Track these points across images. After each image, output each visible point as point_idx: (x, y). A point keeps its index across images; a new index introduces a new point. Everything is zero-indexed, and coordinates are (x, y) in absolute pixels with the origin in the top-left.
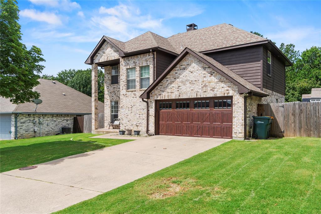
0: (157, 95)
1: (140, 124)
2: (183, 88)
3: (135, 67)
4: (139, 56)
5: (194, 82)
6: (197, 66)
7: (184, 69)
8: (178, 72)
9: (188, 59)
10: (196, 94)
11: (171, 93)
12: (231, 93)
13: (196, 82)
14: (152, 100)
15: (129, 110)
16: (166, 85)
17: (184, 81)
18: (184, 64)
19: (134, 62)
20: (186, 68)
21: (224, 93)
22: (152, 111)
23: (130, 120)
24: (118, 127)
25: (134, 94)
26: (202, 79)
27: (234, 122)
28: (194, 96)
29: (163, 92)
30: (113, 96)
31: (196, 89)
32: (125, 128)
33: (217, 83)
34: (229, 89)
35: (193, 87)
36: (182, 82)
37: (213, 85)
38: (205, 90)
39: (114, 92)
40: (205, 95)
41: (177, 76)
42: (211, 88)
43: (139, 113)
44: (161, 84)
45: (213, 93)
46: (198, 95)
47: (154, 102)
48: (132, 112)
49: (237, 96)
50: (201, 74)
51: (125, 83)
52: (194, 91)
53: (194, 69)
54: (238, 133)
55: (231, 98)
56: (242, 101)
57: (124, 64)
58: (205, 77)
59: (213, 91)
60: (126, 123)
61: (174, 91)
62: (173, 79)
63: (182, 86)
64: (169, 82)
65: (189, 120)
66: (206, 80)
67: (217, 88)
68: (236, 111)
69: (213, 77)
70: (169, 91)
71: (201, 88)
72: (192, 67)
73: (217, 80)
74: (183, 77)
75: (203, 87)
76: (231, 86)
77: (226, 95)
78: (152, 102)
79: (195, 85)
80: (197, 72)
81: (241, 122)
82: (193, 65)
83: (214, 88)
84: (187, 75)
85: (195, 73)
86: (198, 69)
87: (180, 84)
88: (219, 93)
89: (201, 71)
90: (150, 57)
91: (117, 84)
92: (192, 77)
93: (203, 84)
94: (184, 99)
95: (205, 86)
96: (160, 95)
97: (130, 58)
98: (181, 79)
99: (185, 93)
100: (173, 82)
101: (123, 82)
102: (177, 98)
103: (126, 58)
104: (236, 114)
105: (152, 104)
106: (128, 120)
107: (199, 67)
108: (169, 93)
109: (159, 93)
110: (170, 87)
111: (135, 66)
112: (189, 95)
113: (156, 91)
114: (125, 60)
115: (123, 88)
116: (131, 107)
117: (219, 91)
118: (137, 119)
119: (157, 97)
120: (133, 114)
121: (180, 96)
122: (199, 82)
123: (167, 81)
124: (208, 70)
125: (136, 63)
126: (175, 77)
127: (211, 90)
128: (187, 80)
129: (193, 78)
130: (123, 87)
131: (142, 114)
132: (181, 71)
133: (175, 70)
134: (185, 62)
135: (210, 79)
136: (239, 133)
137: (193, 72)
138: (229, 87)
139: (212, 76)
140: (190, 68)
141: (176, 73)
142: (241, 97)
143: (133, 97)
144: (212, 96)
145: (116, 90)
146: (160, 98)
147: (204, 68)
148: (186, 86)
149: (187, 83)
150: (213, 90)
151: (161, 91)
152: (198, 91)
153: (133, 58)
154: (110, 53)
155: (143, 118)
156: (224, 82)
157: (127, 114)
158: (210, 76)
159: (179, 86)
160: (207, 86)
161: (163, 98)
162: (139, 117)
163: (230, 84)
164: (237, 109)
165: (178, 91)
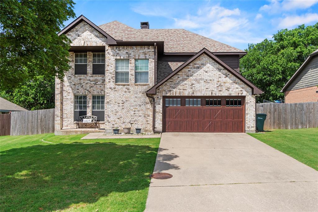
0: (166, 91)
1: (135, 121)
2: (197, 86)
3: (129, 59)
4: (134, 47)
5: (209, 82)
6: (212, 67)
7: (198, 68)
8: (192, 70)
9: (202, 59)
10: (211, 92)
11: (183, 90)
12: (244, 93)
13: (210, 81)
14: (159, 96)
15: (119, 106)
16: (177, 81)
17: (198, 79)
18: (198, 63)
19: (127, 53)
20: (200, 67)
21: (239, 93)
22: (159, 108)
23: (121, 117)
24: (86, 125)
25: (126, 88)
26: (217, 79)
27: (247, 118)
28: (209, 94)
29: (174, 88)
30: (78, 89)
31: (211, 88)
32: (112, 126)
33: (231, 84)
34: (243, 90)
35: (208, 85)
36: (196, 80)
37: (228, 85)
38: (220, 90)
39: (81, 84)
40: (220, 94)
41: (190, 74)
42: (227, 88)
43: (134, 110)
44: (171, 80)
45: (228, 93)
46: (213, 93)
47: (162, 98)
48: (123, 109)
49: (249, 96)
50: (216, 75)
51: (113, 76)
52: (209, 89)
53: (209, 69)
54: (250, 127)
55: (244, 97)
56: (253, 100)
57: (112, 53)
58: (220, 77)
59: (228, 91)
60: (115, 121)
61: (186, 88)
62: (186, 76)
63: (196, 84)
64: (181, 79)
65: (200, 117)
66: (221, 80)
67: (232, 88)
68: (249, 108)
69: (227, 79)
70: (181, 88)
71: (216, 87)
72: (207, 67)
73: (232, 81)
74: (197, 75)
75: (218, 86)
76: (244, 88)
77: (240, 95)
78: (159, 98)
79: (210, 84)
80: (212, 72)
81: (254, 118)
82: (208, 65)
83: (229, 88)
84: (201, 73)
85: (210, 73)
86: (213, 69)
87: (194, 82)
88: (233, 93)
89: (216, 72)
90: (149, 50)
91: (85, 75)
92: (206, 76)
93: (219, 84)
94: (198, 96)
95: (220, 85)
96: (170, 91)
97: (121, 48)
98: (195, 77)
99: (199, 90)
100: (186, 79)
101: (110, 73)
102: (191, 95)
103: (115, 47)
104: (249, 111)
105: (159, 100)
106: (118, 117)
107: (214, 68)
108: (180, 89)
109: (169, 90)
110: (182, 84)
111: (129, 57)
112: (204, 93)
113: (165, 87)
114: (113, 49)
115: (110, 81)
116: (122, 102)
117: (233, 91)
118: (131, 116)
119: (166, 93)
120: (125, 110)
121: (193, 94)
122: (214, 81)
123: (179, 77)
124: (223, 72)
125: (131, 54)
126: (187, 75)
127: (226, 90)
128: (201, 79)
129: (208, 77)
130: (109, 79)
131: (138, 111)
132: (194, 69)
133: (188, 68)
134: (199, 61)
135: (225, 80)
136: (252, 127)
137: (208, 72)
138: (242, 88)
139: (227, 77)
140: (205, 68)
141: (189, 71)
142: (253, 97)
143: (125, 92)
144: (227, 95)
145: (84, 82)
146: (170, 94)
147: (219, 69)
148: (200, 84)
149: (201, 81)
150: (228, 89)
151: (170, 87)
152: (213, 90)
153: (125, 48)
154: (89, 37)
155: (140, 115)
156: (238, 83)
157: (116, 111)
158: (225, 77)
159: (193, 84)
160: (222, 86)
161: (173, 94)
162: (134, 114)
163: (244, 85)
164: (249, 107)
165: (192, 88)
